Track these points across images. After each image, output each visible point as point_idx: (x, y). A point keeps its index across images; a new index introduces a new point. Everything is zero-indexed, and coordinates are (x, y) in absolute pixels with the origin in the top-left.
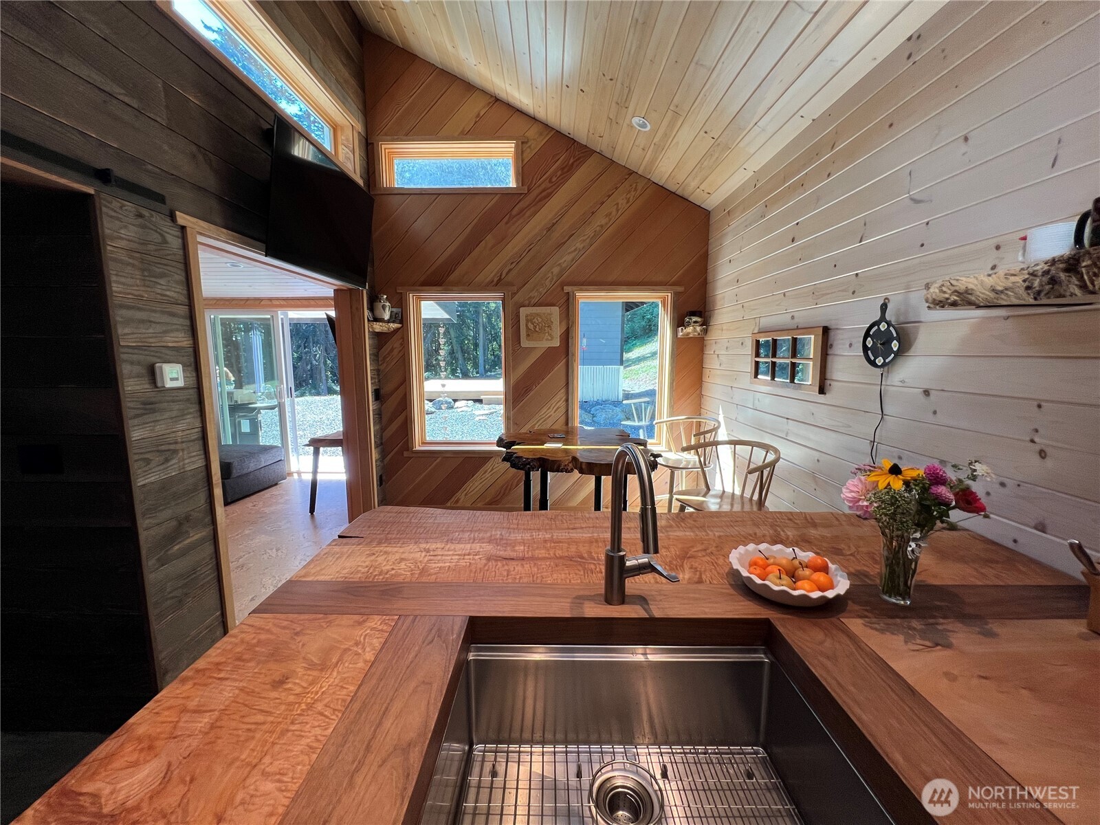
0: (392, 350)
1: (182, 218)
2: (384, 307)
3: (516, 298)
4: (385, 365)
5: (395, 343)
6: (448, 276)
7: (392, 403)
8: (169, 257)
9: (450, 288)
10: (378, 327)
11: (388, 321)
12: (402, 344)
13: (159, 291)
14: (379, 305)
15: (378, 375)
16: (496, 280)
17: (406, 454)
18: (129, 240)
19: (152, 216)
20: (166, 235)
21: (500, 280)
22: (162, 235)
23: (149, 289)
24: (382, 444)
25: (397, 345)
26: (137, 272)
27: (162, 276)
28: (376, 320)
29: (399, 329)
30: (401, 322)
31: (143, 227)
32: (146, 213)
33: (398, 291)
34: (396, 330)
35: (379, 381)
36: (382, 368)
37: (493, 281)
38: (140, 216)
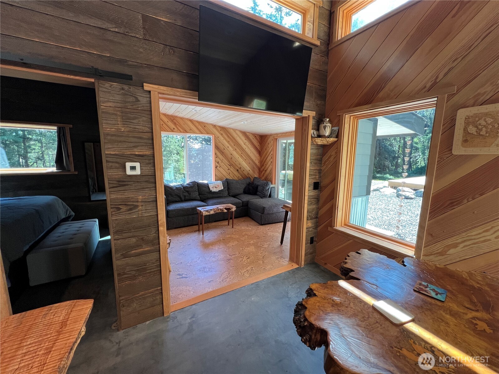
0: (330, 156)
1: (147, 87)
2: (325, 127)
3: (456, 98)
4: (325, 167)
5: (332, 152)
6: (378, 93)
7: (326, 193)
8: (139, 109)
9: (378, 103)
10: (320, 141)
11: (329, 137)
12: (336, 153)
13: (132, 126)
14: (322, 126)
15: (320, 173)
16: (428, 85)
17: (329, 229)
18: (114, 102)
19: (130, 88)
20: (138, 97)
21: (435, 83)
22: (136, 98)
23: (126, 126)
24: (317, 218)
25: (333, 153)
26: (119, 118)
27: (134, 118)
28: (319, 136)
29: (336, 142)
30: (337, 137)
31: (124, 94)
32: (126, 87)
33: (338, 114)
34: (334, 143)
35: (320, 177)
36: (323, 168)
37: (425, 87)
38: (123, 89)
